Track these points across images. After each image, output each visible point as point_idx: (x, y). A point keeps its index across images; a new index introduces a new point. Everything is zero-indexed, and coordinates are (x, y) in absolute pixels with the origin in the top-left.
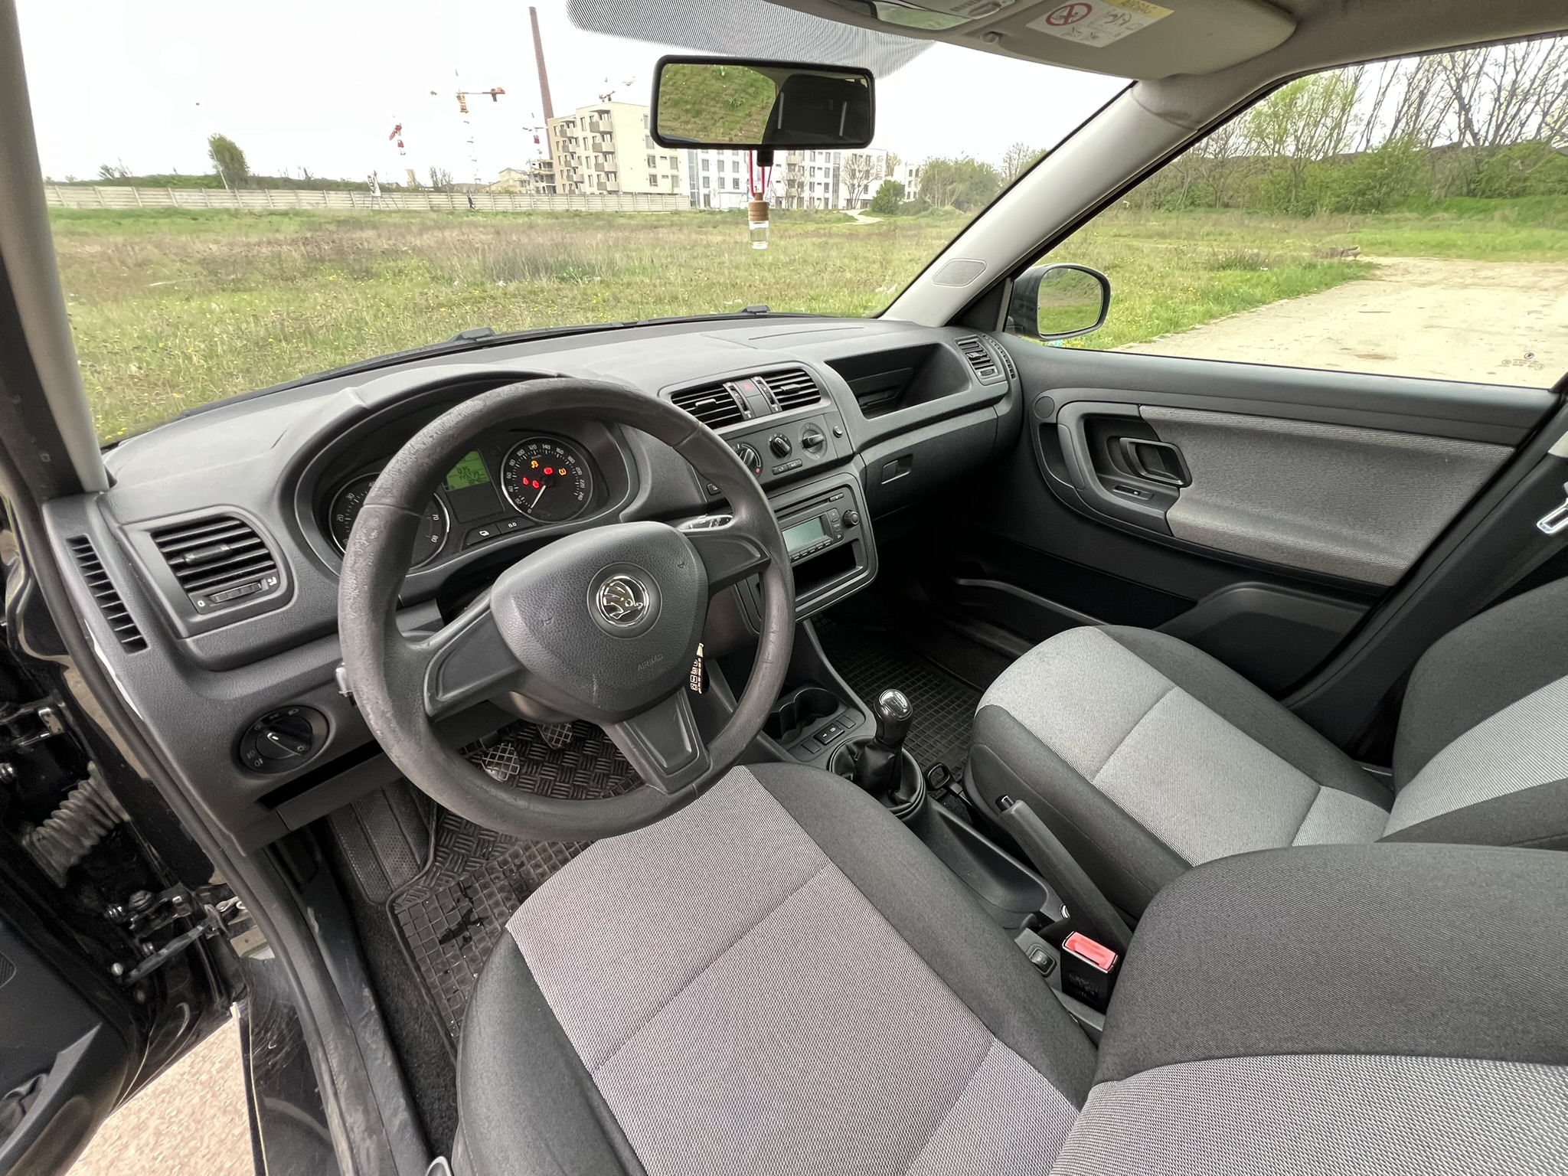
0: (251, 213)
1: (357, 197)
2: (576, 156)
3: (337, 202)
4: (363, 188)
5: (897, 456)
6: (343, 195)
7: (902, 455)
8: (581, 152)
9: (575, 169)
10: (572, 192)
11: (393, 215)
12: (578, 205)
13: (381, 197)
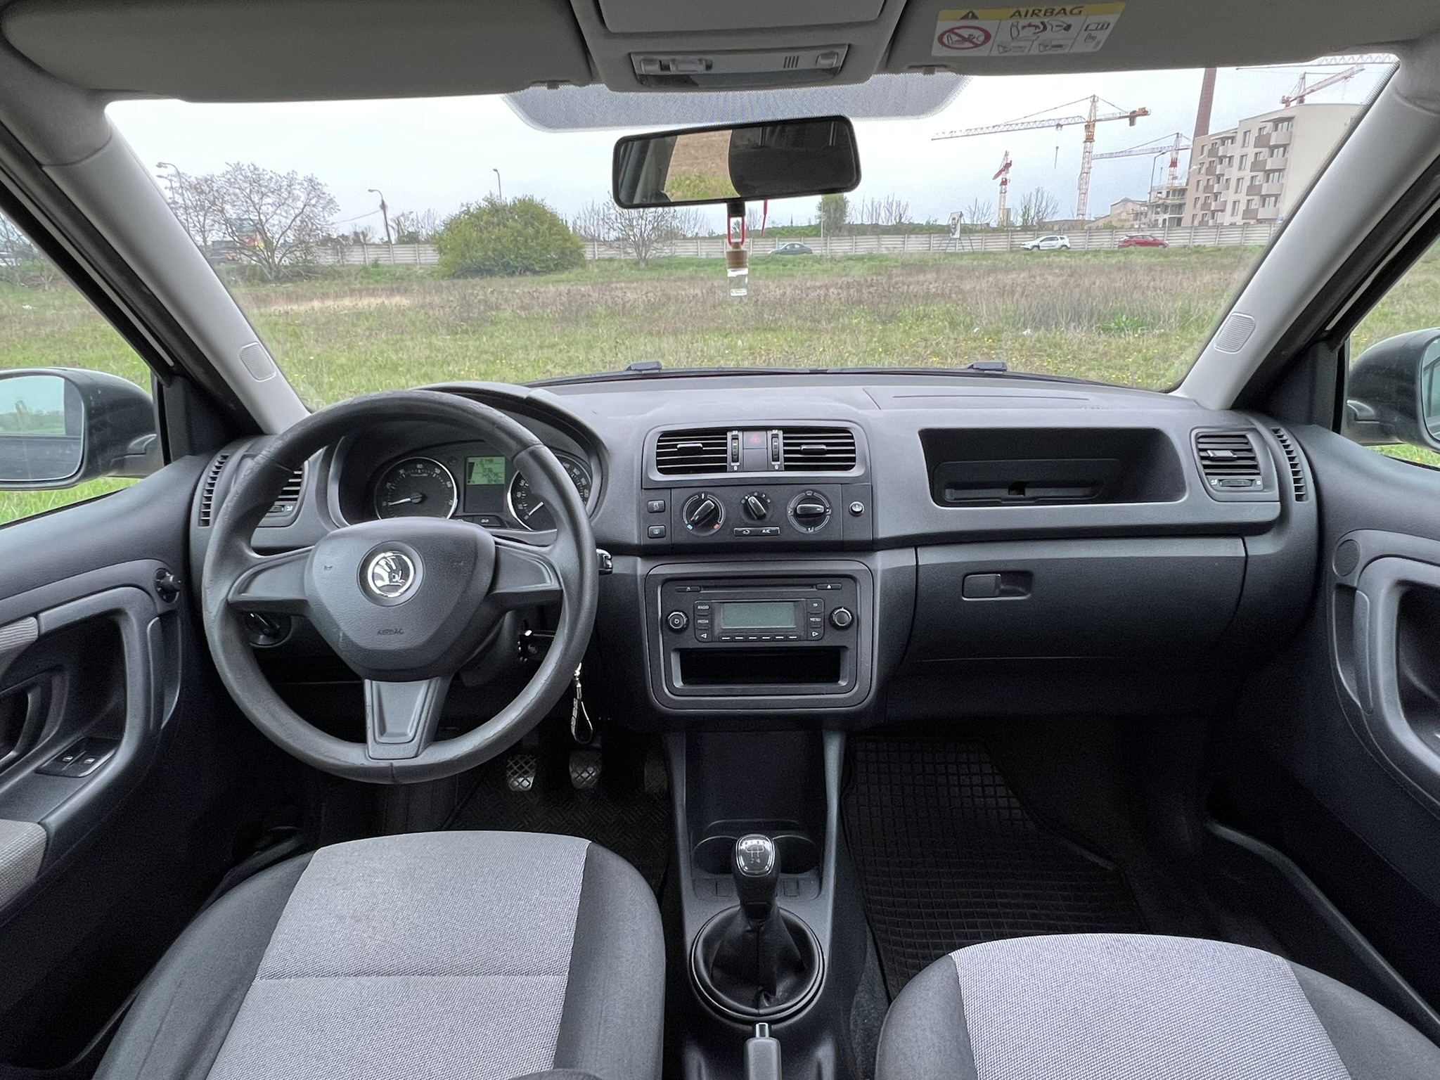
0: (832, 259)
1: (935, 240)
2: (1223, 180)
3: (915, 245)
4: (944, 231)
5: (1003, 568)
6: (923, 239)
7: (1011, 567)
8: (1233, 173)
9: (1216, 196)
10: (1203, 223)
11: (965, 257)
12: (1206, 239)
13: (960, 239)
